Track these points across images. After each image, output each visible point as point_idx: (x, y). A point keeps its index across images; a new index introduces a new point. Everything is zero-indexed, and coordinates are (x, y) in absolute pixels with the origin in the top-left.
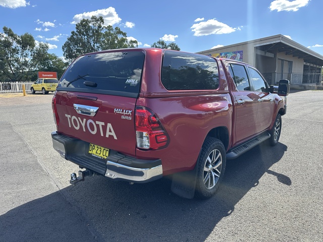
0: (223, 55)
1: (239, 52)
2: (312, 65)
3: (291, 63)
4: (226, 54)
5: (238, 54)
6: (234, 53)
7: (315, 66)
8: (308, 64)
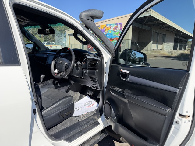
0: (108, 26)
1: (119, 24)
2: (181, 38)
3: (164, 35)
4: (110, 26)
5: (119, 26)
6: (116, 24)
7: (183, 39)
8: (178, 37)
